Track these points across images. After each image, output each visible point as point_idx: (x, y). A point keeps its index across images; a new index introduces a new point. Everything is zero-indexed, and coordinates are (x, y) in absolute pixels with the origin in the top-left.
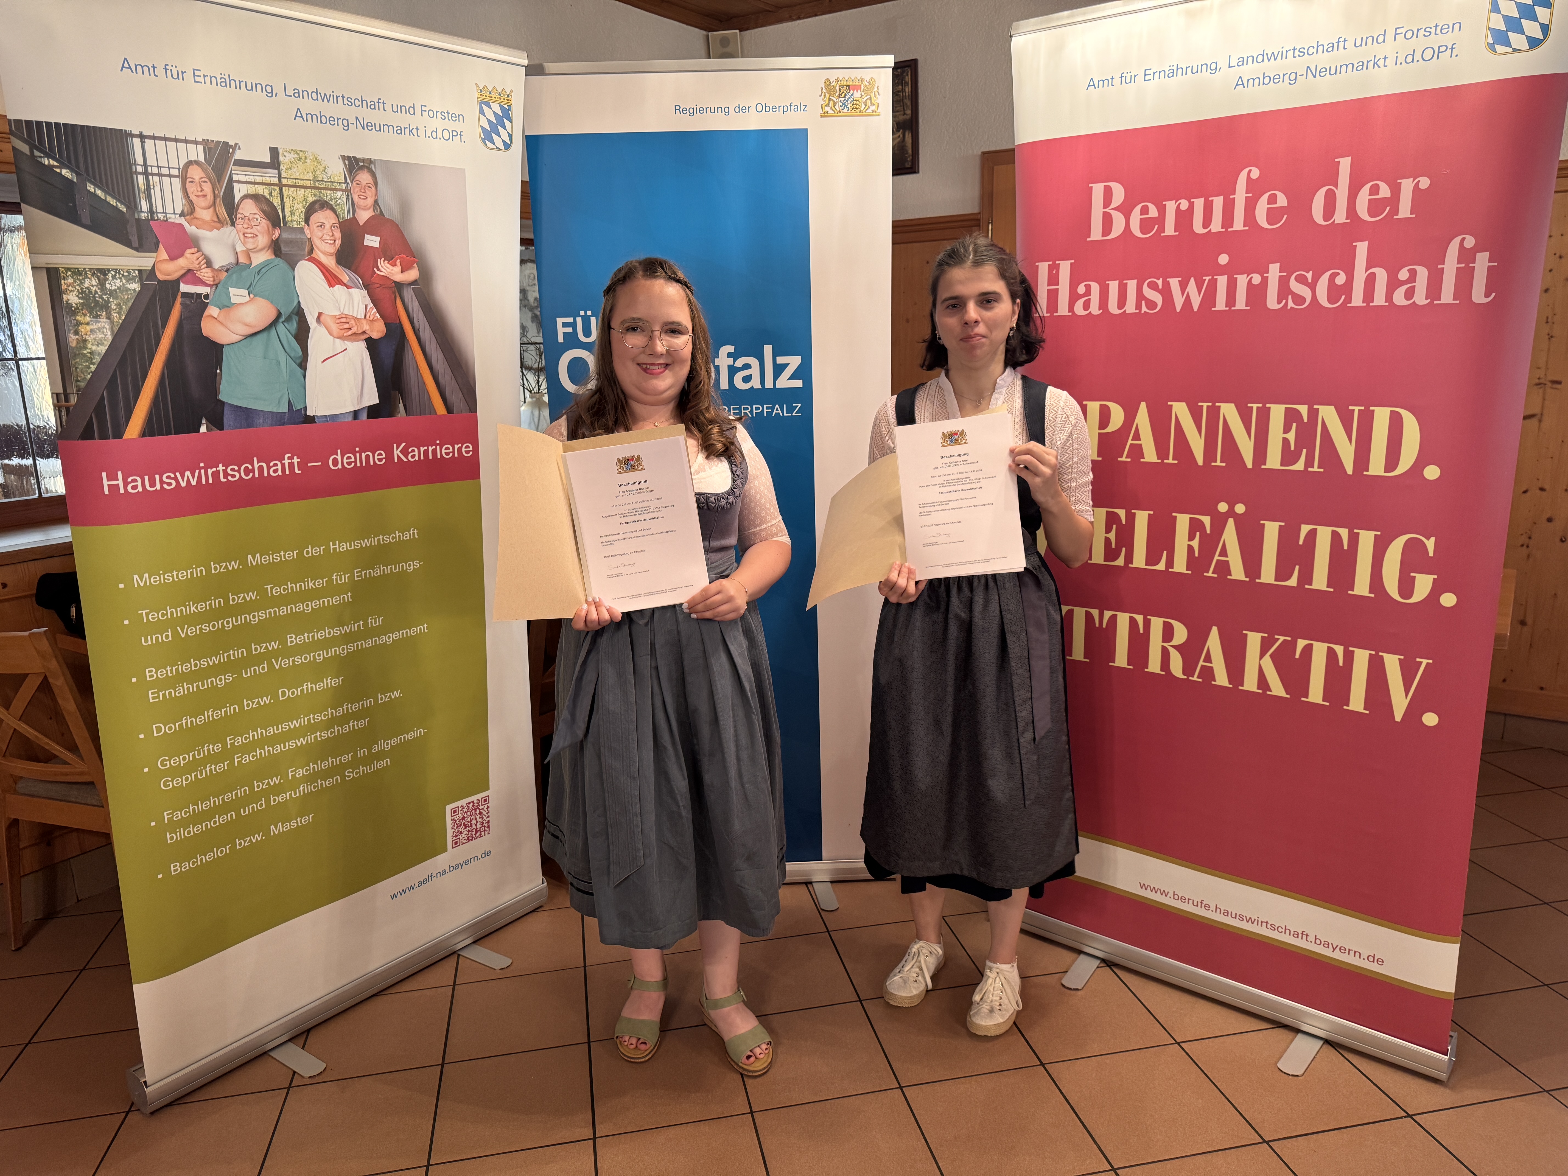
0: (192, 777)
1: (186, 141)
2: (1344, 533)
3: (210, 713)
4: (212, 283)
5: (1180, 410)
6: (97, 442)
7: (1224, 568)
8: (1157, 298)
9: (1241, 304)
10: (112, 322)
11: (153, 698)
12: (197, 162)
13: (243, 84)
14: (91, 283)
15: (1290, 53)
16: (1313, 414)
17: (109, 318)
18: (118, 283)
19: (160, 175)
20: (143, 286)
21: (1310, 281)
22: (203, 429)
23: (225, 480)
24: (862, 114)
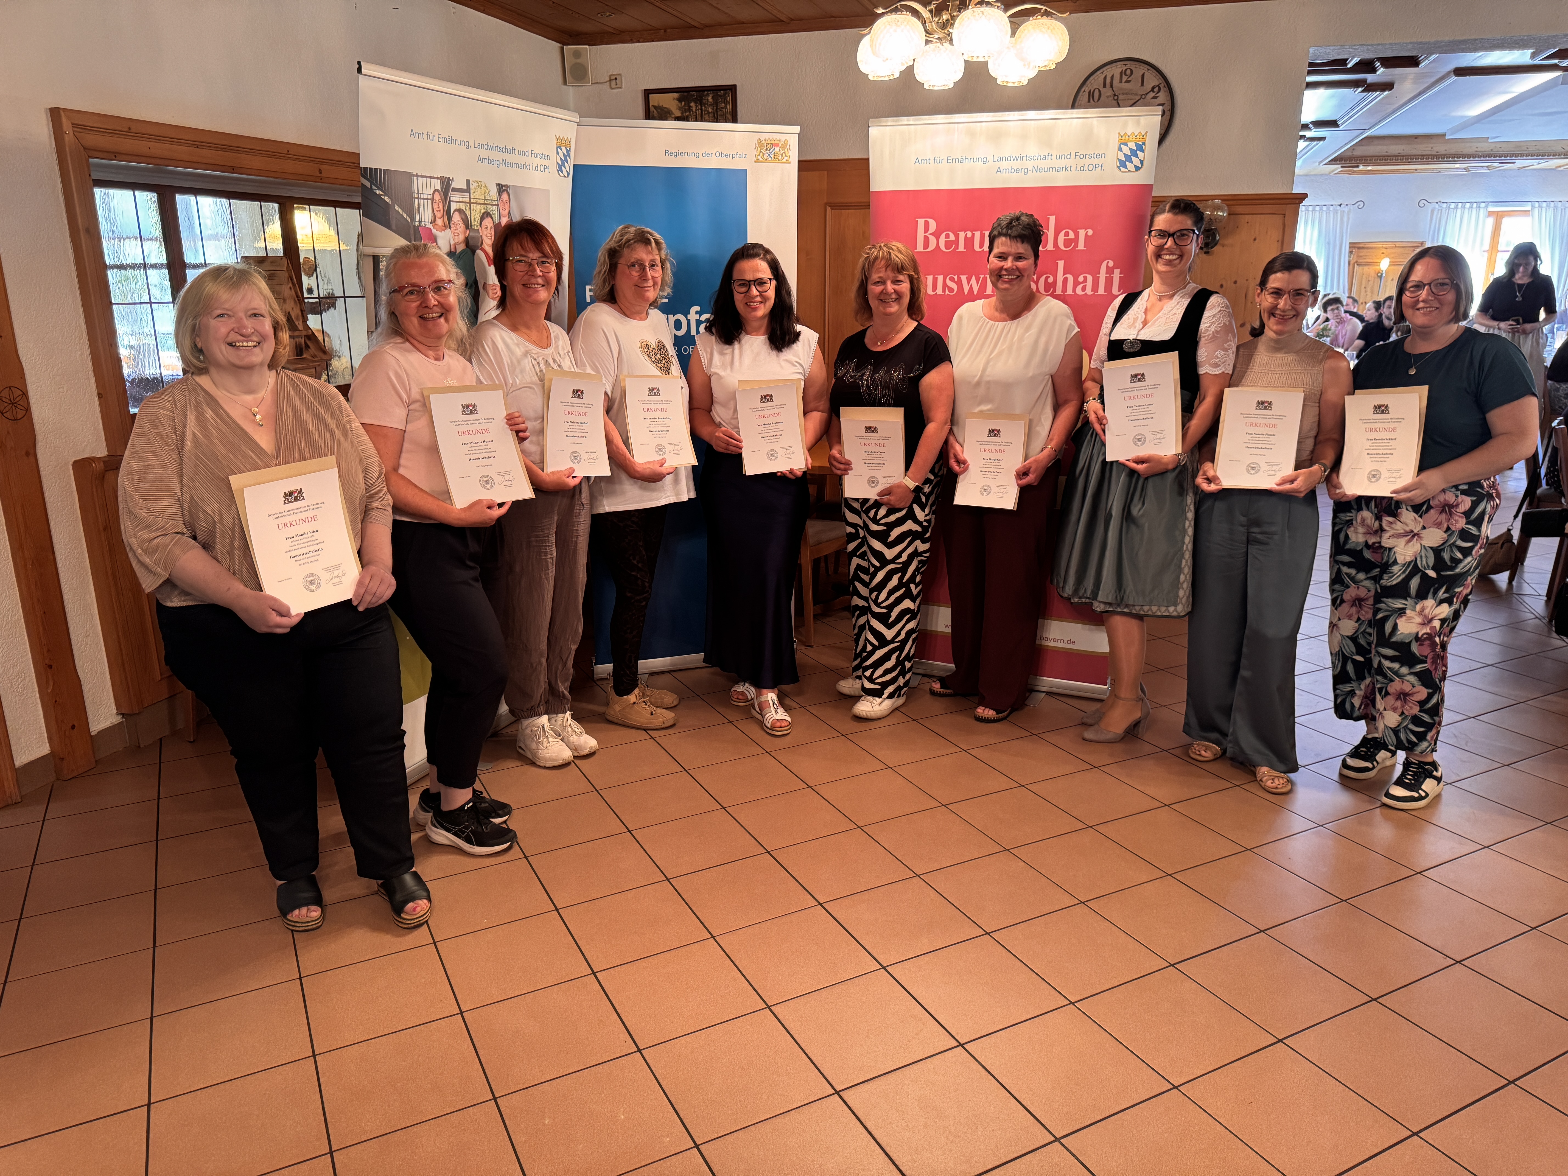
1: (434, 178)
8: (954, 286)
12: (437, 190)
13: (457, 142)
15: (1025, 158)
24: (780, 162)
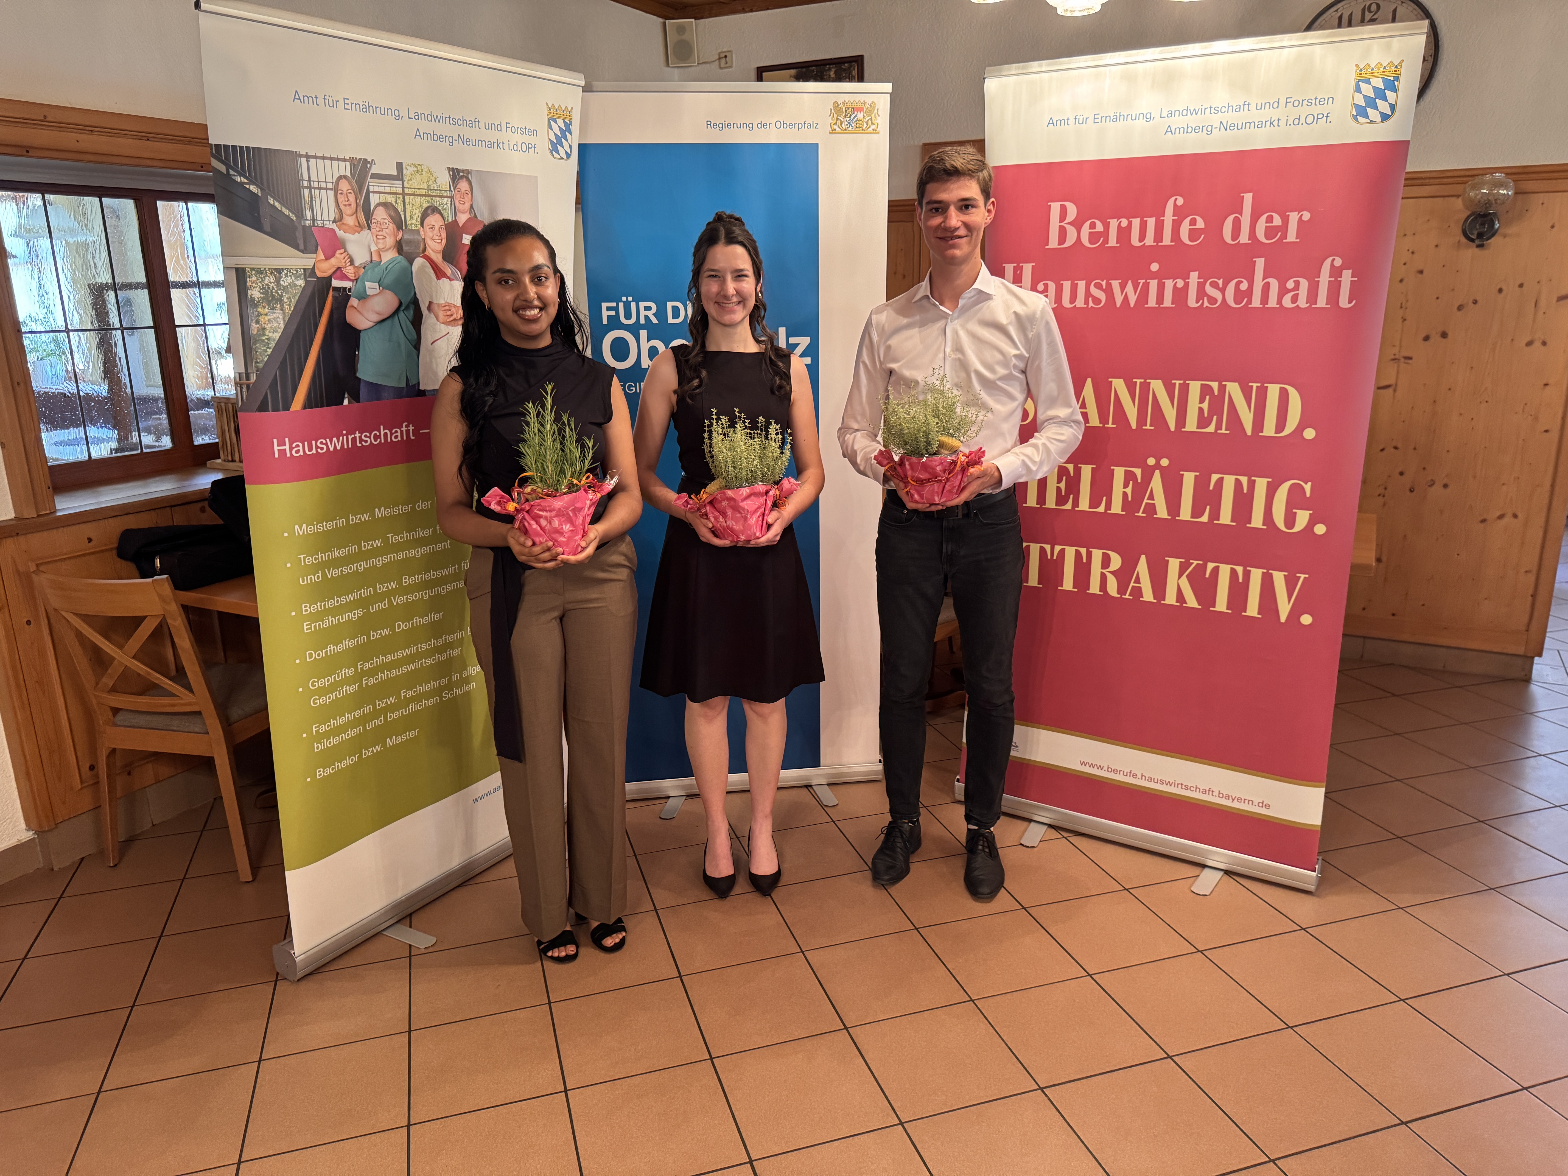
0: (333, 696)
1: (338, 159)
2: (1244, 480)
3: (347, 642)
4: (353, 278)
5: (1119, 385)
6: (271, 414)
7: (1151, 509)
8: (1102, 296)
9: (1168, 302)
10: (284, 313)
11: (307, 629)
12: (345, 177)
13: (378, 109)
14: (270, 280)
15: (1208, 110)
16: (1222, 389)
17: (282, 310)
18: (289, 280)
19: (320, 188)
20: (306, 282)
21: (1221, 286)
22: (346, 402)
23: (360, 445)
24: (864, 132)
